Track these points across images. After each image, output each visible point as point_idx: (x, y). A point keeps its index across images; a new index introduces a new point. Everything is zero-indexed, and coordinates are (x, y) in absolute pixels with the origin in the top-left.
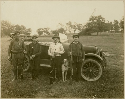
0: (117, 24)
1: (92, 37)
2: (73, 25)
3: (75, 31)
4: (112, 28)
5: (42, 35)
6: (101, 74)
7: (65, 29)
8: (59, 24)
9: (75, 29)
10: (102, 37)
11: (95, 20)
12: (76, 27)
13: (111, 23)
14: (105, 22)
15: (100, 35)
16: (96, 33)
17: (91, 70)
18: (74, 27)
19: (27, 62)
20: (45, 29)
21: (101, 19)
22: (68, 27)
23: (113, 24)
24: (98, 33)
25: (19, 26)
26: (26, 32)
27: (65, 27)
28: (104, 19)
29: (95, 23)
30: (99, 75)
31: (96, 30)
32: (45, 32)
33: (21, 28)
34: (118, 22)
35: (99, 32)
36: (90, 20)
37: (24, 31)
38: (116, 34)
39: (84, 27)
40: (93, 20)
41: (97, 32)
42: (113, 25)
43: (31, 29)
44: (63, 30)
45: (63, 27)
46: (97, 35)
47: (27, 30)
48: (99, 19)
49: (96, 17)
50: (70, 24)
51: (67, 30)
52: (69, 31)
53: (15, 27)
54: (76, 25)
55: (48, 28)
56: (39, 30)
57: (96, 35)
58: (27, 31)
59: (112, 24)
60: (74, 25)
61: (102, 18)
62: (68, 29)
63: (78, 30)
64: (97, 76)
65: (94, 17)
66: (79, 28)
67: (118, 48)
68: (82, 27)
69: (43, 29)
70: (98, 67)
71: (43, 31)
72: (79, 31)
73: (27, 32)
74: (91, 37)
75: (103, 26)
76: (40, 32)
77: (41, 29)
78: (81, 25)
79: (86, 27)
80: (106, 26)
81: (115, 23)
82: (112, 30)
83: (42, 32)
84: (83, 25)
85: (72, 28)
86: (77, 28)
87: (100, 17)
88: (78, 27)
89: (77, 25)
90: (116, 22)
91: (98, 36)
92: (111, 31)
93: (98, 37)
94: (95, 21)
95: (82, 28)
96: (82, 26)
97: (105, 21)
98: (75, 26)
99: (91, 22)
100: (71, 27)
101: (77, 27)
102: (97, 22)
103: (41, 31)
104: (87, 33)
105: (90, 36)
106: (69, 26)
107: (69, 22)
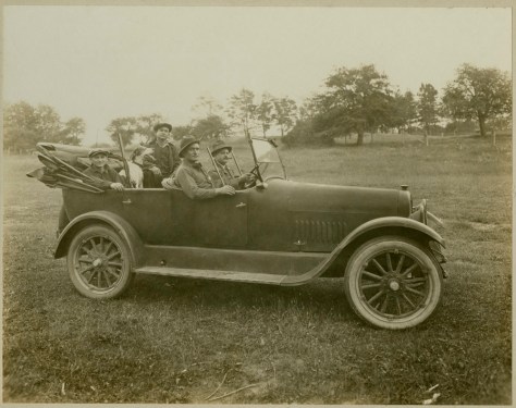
0: (432, 100)
1: (338, 150)
2: (260, 103)
3: (266, 127)
4: (412, 115)
5: (130, 143)
6: (436, 299)
7: (227, 121)
8: (203, 98)
9: (268, 119)
10: (378, 153)
11: (348, 83)
12: (269, 110)
13: (409, 95)
14: (388, 91)
15: (372, 145)
16: (355, 136)
17: (394, 285)
18: (264, 111)
19: (119, 256)
20: (145, 119)
21: (373, 81)
22: (238, 111)
23: (417, 99)
24: (360, 136)
25: (28, 109)
26: (61, 134)
27: (227, 114)
28: (385, 81)
29: (350, 95)
30: (427, 303)
31: (356, 124)
32: (141, 131)
33: (38, 116)
34: (436, 92)
35: (365, 133)
36: (330, 84)
37: (51, 129)
38: (431, 141)
39: (302, 113)
40: (339, 85)
41: (358, 131)
42: (417, 103)
43: (80, 120)
44: (220, 123)
45: (219, 113)
46: (359, 143)
47: (67, 124)
48: (368, 79)
49: (353, 72)
50: (249, 100)
51: (233, 124)
52: (242, 129)
53: (14, 114)
54: (273, 104)
55: (155, 116)
56: (116, 123)
57: (355, 142)
58: (64, 128)
59: (412, 99)
60: (264, 105)
61: (376, 76)
62: (239, 121)
63: (280, 122)
64: (421, 306)
65: (344, 73)
66: (282, 115)
67: (451, 195)
68: (293, 112)
69: (133, 121)
70: (425, 271)
71: (134, 128)
72: (284, 126)
73: (67, 132)
74: (335, 154)
75: (381, 109)
76: (122, 131)
77: (124, 121)
78: (292, 102)
79: (309, 113)
80: (392, 108)
81: (424, 95)
82: (413, 125)
83: (131, 133)
84: (299, 104)
85: (256, 116)
86: (274, 116)
87: (368, 73)
88: (280, 112)
89: (276, 104)
90: (429, 92)
91: (364, 149)
92: (407, 127)
93: (361, 153)
94: (351, 88)
95: (295, 117)
96: (295, 108)
97: (389, 88)
98: (265, 108)
99: (336, 94)
100: (251, 111)
101: (273, 112)
102: (357, 91)
103: (126, 128)
104: (320, 134)
105: (332, 150)
106: (242, 109)
107: (244, 91)
